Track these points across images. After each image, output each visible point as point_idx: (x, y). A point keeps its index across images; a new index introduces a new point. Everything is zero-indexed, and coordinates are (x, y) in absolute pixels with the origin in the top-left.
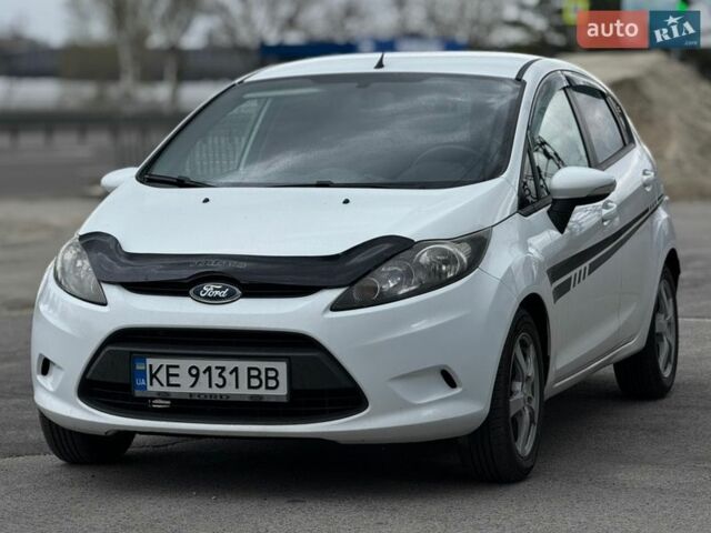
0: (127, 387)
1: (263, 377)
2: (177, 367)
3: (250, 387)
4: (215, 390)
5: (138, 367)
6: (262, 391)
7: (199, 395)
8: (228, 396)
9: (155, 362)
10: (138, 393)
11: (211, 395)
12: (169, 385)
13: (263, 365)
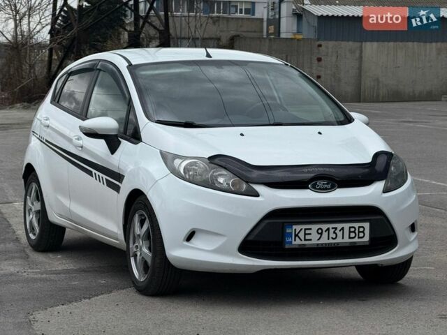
0: (281, 243)
1: (357, 232)
2: (310, 229)
3: (350, 238)
4: (331, 241)
5: (288, 231)
6: (356, 240)
7: (322, 244)
8: (338, 244)
9: (297, 228)
10: (287, 246)
11: (329, 244)
12: (305, 240)
13: (356, 225)
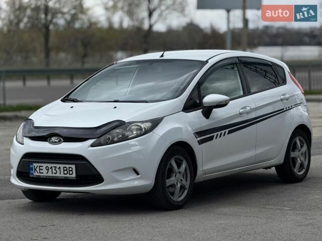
0: (28, 173)
1: (68, 170)
2: (42, 166)
3: (64, 174)
4: (54, 175)
5: (31, 167)
6: (68, 175)
7: (49, 176)
8: (57, 177)
9: (35, 165)
10: (31, 176)
11: (52, 176)
12: (40, 173)
13: (68, 166)
